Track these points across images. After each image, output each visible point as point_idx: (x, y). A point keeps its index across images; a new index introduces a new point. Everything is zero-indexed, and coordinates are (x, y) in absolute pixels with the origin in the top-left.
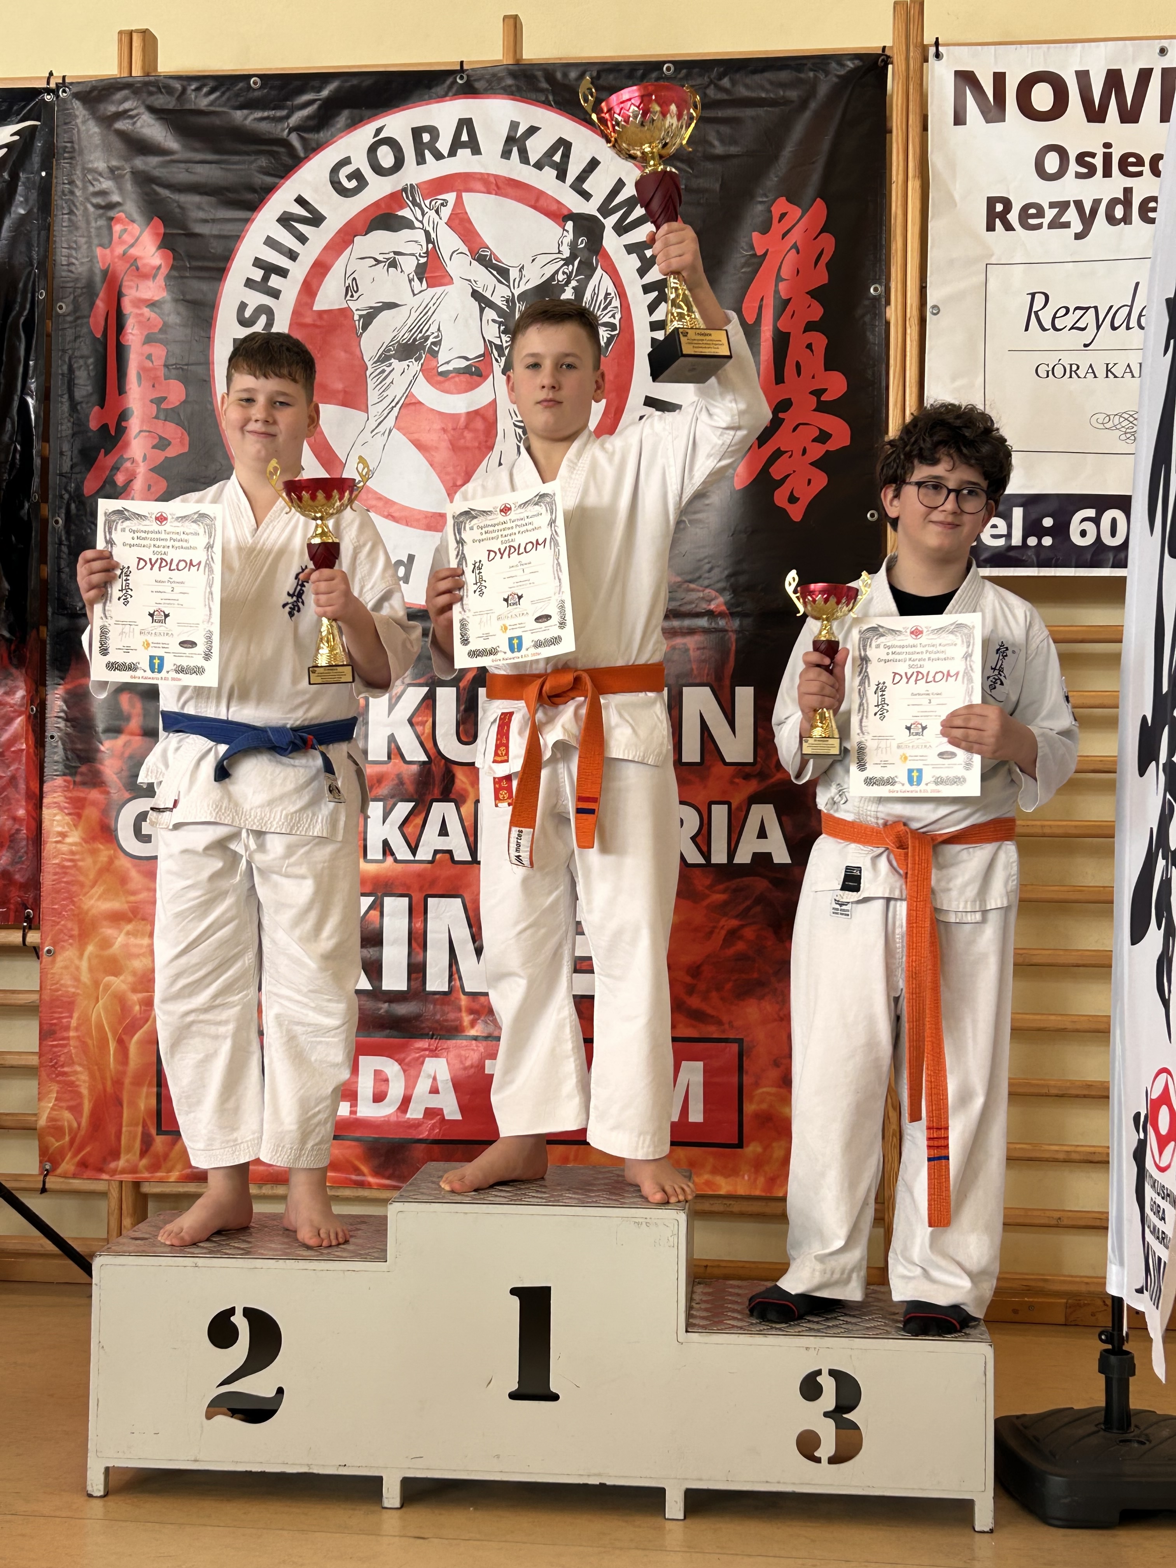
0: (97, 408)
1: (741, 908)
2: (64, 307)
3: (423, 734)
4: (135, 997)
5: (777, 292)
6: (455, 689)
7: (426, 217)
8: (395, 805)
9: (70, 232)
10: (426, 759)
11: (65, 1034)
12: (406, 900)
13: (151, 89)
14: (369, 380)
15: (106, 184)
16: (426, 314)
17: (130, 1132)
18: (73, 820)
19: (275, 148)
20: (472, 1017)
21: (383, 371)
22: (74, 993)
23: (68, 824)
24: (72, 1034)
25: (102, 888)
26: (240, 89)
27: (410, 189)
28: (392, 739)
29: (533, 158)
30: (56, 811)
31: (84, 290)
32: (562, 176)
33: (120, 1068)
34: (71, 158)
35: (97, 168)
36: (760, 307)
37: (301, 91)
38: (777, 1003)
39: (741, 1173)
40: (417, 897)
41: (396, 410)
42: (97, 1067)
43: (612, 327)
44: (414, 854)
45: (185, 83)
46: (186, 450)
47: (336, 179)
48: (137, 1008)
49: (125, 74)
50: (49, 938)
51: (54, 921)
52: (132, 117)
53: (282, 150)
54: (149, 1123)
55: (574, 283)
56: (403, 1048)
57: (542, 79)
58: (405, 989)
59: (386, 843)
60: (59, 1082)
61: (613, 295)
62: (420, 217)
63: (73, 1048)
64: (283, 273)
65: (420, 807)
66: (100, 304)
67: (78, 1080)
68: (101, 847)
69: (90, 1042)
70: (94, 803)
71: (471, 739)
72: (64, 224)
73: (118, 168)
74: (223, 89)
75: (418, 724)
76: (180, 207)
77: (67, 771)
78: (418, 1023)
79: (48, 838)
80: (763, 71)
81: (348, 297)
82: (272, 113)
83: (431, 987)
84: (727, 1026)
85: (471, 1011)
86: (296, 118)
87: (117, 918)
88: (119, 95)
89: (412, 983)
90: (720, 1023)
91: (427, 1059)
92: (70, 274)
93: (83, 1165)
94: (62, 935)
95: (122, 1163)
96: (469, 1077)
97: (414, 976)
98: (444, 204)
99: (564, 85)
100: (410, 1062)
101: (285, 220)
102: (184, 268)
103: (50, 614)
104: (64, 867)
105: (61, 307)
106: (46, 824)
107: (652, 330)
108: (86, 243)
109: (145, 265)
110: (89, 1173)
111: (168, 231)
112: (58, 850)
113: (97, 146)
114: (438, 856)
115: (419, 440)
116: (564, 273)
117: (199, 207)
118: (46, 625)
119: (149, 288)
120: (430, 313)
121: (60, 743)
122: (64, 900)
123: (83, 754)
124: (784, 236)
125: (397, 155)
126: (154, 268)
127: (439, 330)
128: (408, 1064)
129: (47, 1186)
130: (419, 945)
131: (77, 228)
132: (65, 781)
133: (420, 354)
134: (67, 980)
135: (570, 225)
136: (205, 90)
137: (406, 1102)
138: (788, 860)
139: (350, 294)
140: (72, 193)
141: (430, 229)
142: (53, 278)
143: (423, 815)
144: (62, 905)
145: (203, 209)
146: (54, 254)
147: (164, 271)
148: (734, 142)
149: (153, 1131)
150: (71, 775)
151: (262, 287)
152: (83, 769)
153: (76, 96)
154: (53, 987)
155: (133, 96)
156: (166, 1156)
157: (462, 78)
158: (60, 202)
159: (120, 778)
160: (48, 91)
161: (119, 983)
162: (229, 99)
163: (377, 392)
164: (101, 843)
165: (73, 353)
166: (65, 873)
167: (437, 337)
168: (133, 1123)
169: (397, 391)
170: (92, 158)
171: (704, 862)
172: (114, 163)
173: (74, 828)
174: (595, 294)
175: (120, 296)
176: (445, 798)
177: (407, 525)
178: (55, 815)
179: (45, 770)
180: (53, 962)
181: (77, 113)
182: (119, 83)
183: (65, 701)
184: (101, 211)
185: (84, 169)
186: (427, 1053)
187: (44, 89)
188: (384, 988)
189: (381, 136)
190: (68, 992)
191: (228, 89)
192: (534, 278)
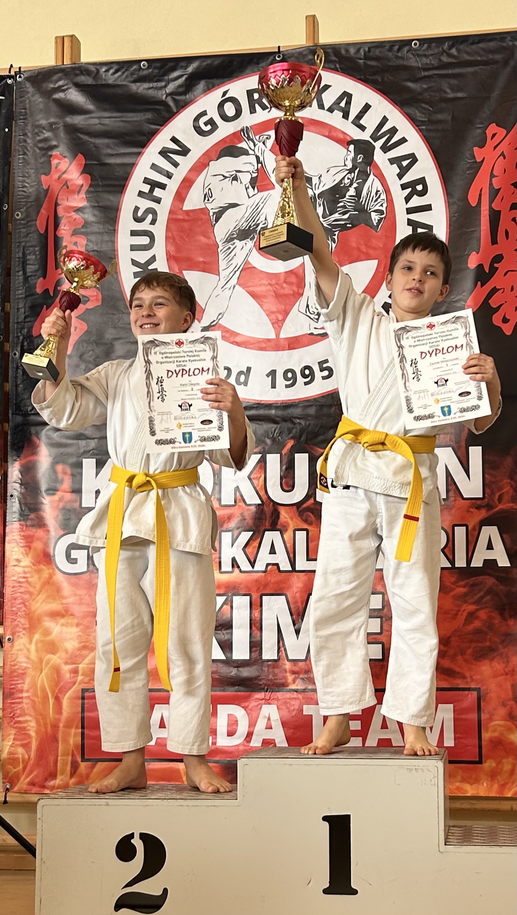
0: (42, 278)
1: (476, 597)
2: (19, 215)
3: (258, 486)
4: (66, 668)
5: (491, 184)
6: (279, 455)
7: (257, 147)
8: (240, 534)
9: (24, 166)
10: (260, 502)
11: (20, 695)
12: (248, 597)
13: (78, 72)
14: (220, 254)
15: (47, 134)
16: (257, 209)
17: (64, 760)
18: (26, 550)
19: (157, 107)
20: (294, 676)
21: (229, 248)
22: (26, 667)
23: (22, 553)
24: (25, 695)
25: (45, 595)
26: (135, 70)
27: (245, 130)
28: (237, 489)
29: (327, 106)
30: (14, 545)
31: (33, 203)
32: (346, 116)
33: (57, 716)
34: (24, 119)
35: (41, 124)
36: (480, 195)
37: (174, 69)
38: (504, 663)
39: (482, 781)
40: (255, 596)
41: (238, 273)
42: (41, 717)
43: (381, 212)
44: (253, 567)
45: (98, 67)
46: (100, 304)
47: (197, 125)
48: (68, 675)
49: (60, 63)
50: (9, 630)
51: (12, 619)
52: (64, 91)
53: (162, 108)
54: (76, 753)
55: (355, 185)
56: (247, 698)
57: (332, 54)
58: (248, 658)
59: (234, 560)
60: (16, 728)
61: (381, 191)
62: (253, 148)
63: (26, 704)
64: (163, 186)
65: (256, 534)
66: (43, 211)
67: (28, 726)
68: (44, 567)
69: (36, 700)
70: (39, 539)
71: (290, 488)
72: (20, 161)
73: (55, 123)
74: (123, 70)
75: (254, 479)
76: (95, 147)
77: (22, 518)
78: (256, 681)
79: (9, 563)
80: (479, 42)
81: (206, 201)
82: (155, 84)
83: (265, 657)
84: (469, 679)
85: (293, 672)
86: (171, 87)
87: (55, 615)
88: (55, 77)
89: (253, 654)
90: (464, 677)
91: (264, 706)
92: (23, 193)
93: (32, 784)
94: (17, 629)
95: (58, 781)
96: (293, 717)
97: (254, 649)
98: (269, 137)
99: (346, 57)
100: (252, 708)
101: (164, 153)
102: (98, 186)
103: (10, 415)
104: (20, 582)
105: (18, 215)
106: (7, 554)
107: (408, 213)
108: (34, 173)
109: (72, 185)
110: (35, 789)
111: (87, 162)
112: (16, 571)
113: (41, 110)
114: (270, 567)
115: (253, 292)
116: (348, 179)
117: (108, 146)
118: (8, 422)
119: (75, 199)
120: (260, 209)
121: (17, 499)
122: (19, 604)
123: (32, 506)
124: (495, 148)
125: (237, 108)
126: (78, 186)
127: (266, 219)
128: (251, 710)
129: (7, 799)
130: (257, 628)
131: (28, 164)
132: (20, 525)
133: (254, 236)
134: (21, 659)
135: (352, 147)
136: (111, 71)
137: (250, 735)
138: (509, 565)
139: (207, 199)
140: (25, 141)
141: (259, 154)
142: (13, 196)
143: (258, 541)
144: (18, 608)
145: (111, 148)
146: (14, 181)
147: (85, 188)
148: (460, 90)
149: (79, 759)
150: (24, 520)
151: (149, 196)
152: (32, 516)
153: (28, 79)
154: (12, 663)
155: (64, 77)
156: (88, 776)
157: (279, 57)
158: (17, 147)
159: (56, 521)
160: (10, 77)
161: (55, 659)
162: (127, 77)
163: (225, 262)
164: (44, 565)
165: (26, 244)
166: (20, 586)
167: (265, 223)
168: (65, 754)
169: (239, 260)
170: (38, 118)
171: (450, 566)
172: (52, 120)
173: (26, 556)
174: (369, 192)
175: (56, 205)
176: (273, 528)
177: (246, 347)
178: (14, 548)
179: (7, 518)
180: (12, 646)
181: (29, 90)
182: (55, 69)
183: (21, 472)
184: (44, 152)
185: (33, 125)
186: (264, 701)
187: (7, 76)
188: (234, 657)
189: (227, 96)
190: (21, 666)
191: (126, 70)
192: (328, 183)
